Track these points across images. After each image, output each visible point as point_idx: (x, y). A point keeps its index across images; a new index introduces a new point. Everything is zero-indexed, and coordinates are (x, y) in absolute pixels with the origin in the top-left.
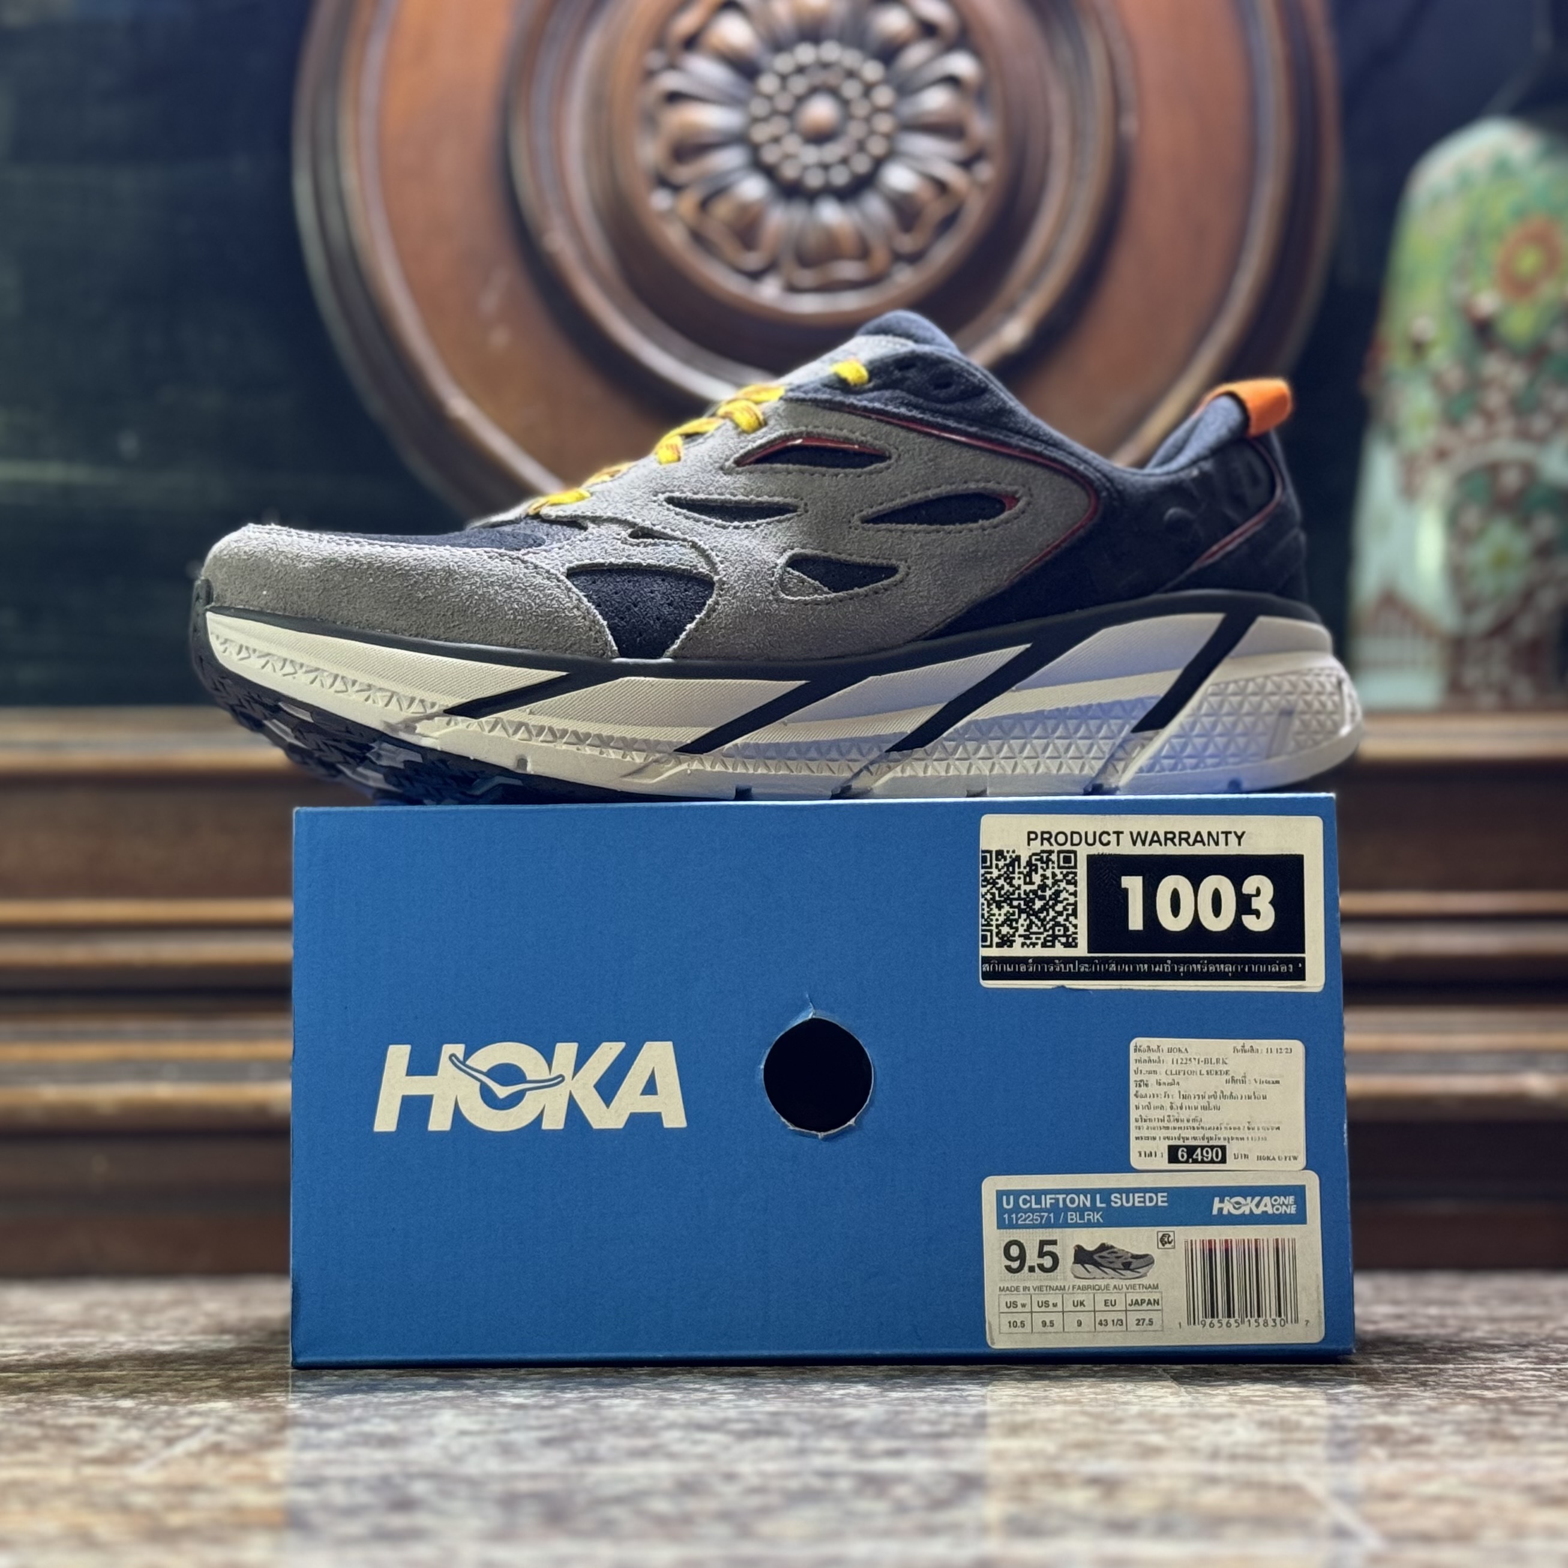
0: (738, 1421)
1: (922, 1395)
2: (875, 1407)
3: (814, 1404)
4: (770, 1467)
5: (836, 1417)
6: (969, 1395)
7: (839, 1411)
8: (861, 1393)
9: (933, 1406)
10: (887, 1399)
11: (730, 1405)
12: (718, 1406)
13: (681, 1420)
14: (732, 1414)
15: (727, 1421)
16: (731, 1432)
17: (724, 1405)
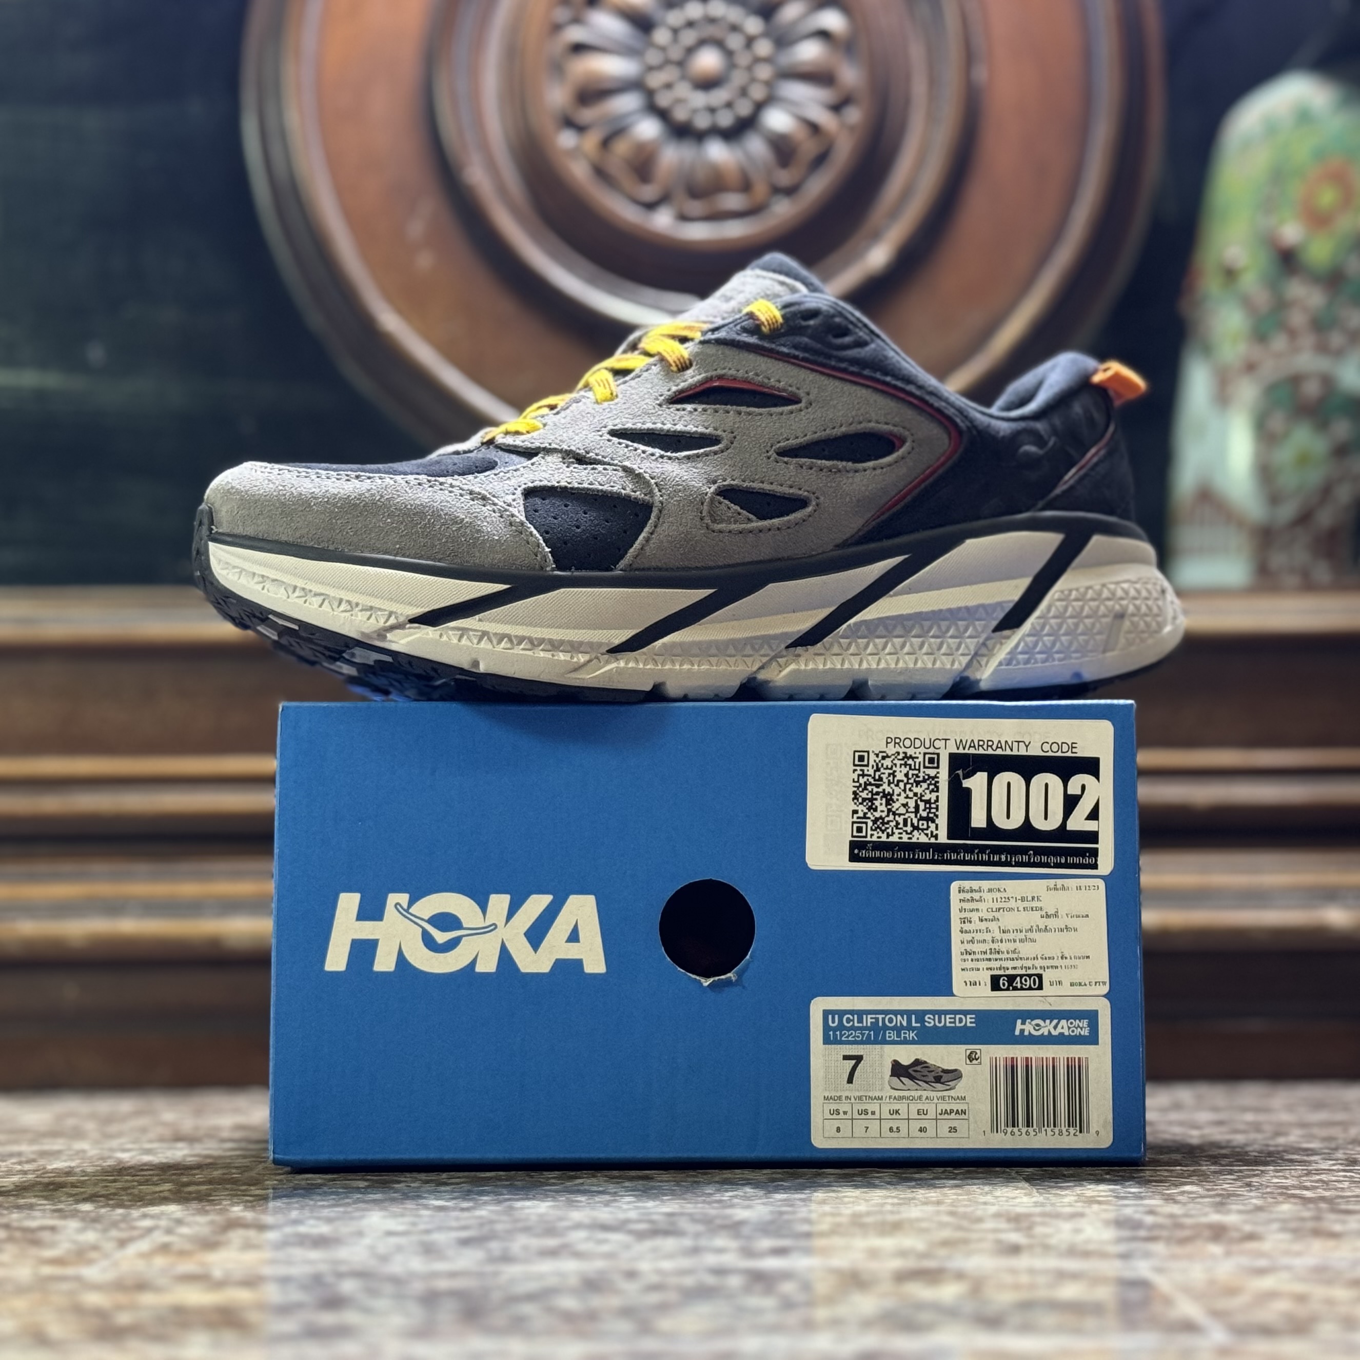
0: (638, 1221)
2: (757, 1208)
4: (667, 1265)
5: (724, 1217)
8: (747, 1195)
9: (813, 1207)
11: (631, 1206)
12: (620, 1208)
13: (587, 1221)
14: (633, 1215)
15: (627, 1221)
16: (631, 1232)
17: (625, 1206)
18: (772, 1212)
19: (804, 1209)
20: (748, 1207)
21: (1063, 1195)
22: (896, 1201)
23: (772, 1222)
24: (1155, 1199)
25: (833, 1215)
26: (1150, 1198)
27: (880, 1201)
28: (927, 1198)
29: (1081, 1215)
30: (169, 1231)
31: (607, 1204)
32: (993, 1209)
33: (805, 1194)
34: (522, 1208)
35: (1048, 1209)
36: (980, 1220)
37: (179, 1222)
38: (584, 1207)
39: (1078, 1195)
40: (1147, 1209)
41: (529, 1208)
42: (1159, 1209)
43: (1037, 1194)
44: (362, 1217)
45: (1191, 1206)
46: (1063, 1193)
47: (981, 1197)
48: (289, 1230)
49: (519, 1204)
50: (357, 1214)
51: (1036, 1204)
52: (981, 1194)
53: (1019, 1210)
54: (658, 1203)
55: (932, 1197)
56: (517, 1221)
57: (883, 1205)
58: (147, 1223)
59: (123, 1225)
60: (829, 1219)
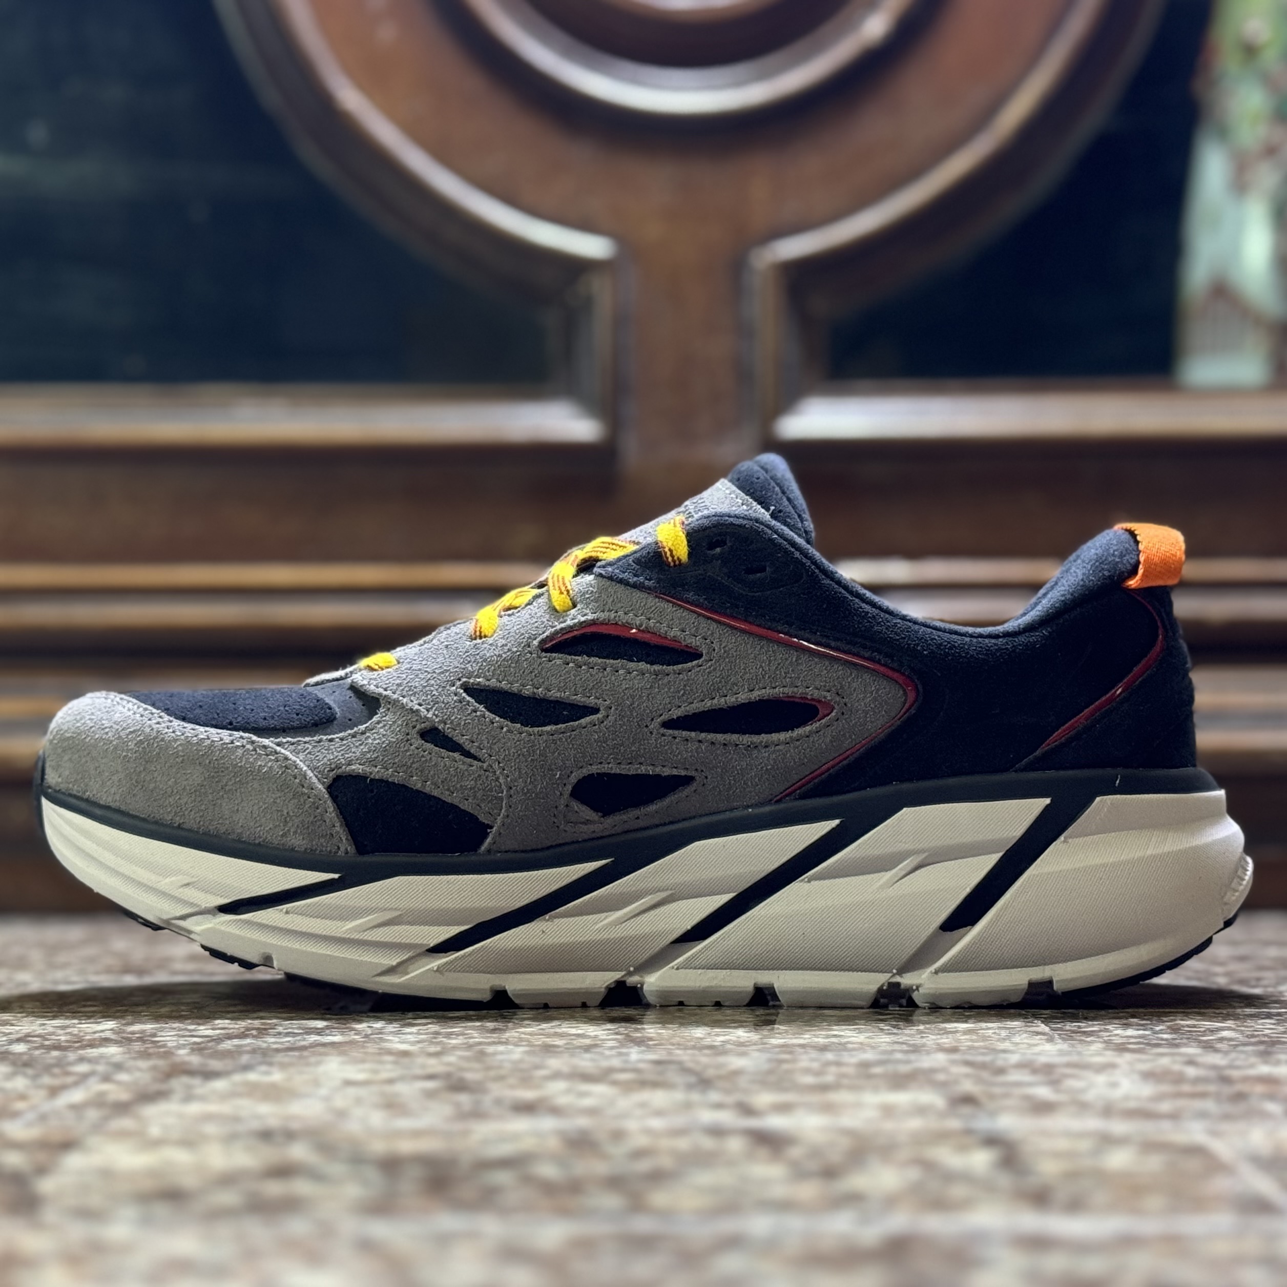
0: (623, 1070)
1: (801, 1041)
2: (756, 1054)
3: (696, 1052)
4: (656, 1123)
5: (719, 1066)
6: (848, 1042)
7: (721, 1059)
8: (742, 1040)
9: (814, 1054)
10: (767, 1046)
11: (613, 1052)
12: (602, 1054)
13: (565, 1069)
14: (616, 1062)
15: (611, 1070)
16: (614, 1083)
17: (607, 1053)
18: (770, 1060)
19: (804, 1057)
20: (743, 1054)
21: (1089, 1042)
22: (905, 1047)
23: (770, 1072)
24: (1192, 1047)
25: (838, 1064)
26: (1185, 1045)
27: (889, 1048)
28: (938, 1044)
29: (1112, 1066)
30: (106, 1079)
31: (587, 1049)
32: (1014, 1058)
33: (805, 1039)
34: (495, 1054)
35: (1074, 1058)
36: (1001, 1071)
37: (119, 1067)
38: (561, 1052)
39: (1105, 1042)
40: (1185, 1059)
41: (502, 1053)
42: (1200, 1060)
43: (1060, 1041)
44: (318, 1063)
45: (1233, 1055)
46: (1088, 1039)
47: (998, 1043)
48: (238, 1078)
49: (491, 1049)
50: (313, 1059)
51: (1061, 1053)
52: (999, 1040)
53: (1043, 1059)
54: (643, 1048)
55: (945, 1043)
56: (488, 1068)
57: (893, 1051)
58: (83, 1068)
59: (56, 1070)
60: (833, 1069)
